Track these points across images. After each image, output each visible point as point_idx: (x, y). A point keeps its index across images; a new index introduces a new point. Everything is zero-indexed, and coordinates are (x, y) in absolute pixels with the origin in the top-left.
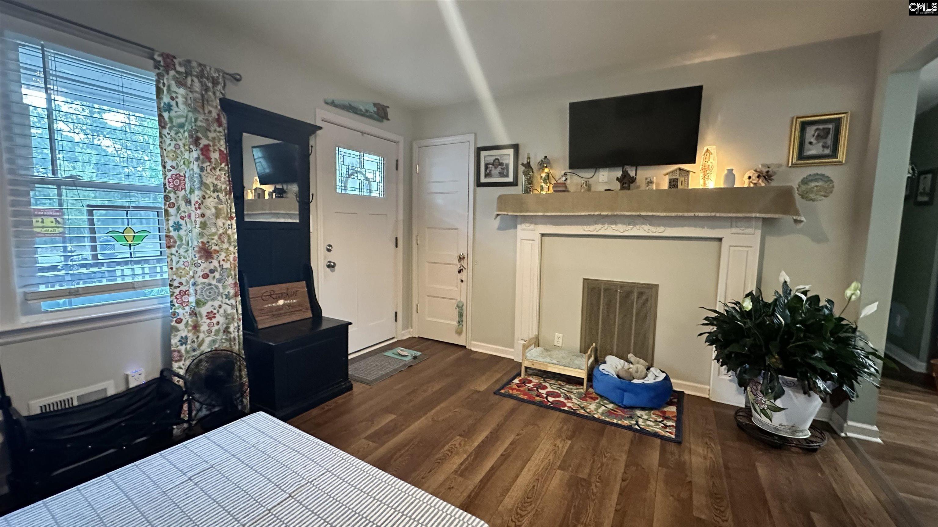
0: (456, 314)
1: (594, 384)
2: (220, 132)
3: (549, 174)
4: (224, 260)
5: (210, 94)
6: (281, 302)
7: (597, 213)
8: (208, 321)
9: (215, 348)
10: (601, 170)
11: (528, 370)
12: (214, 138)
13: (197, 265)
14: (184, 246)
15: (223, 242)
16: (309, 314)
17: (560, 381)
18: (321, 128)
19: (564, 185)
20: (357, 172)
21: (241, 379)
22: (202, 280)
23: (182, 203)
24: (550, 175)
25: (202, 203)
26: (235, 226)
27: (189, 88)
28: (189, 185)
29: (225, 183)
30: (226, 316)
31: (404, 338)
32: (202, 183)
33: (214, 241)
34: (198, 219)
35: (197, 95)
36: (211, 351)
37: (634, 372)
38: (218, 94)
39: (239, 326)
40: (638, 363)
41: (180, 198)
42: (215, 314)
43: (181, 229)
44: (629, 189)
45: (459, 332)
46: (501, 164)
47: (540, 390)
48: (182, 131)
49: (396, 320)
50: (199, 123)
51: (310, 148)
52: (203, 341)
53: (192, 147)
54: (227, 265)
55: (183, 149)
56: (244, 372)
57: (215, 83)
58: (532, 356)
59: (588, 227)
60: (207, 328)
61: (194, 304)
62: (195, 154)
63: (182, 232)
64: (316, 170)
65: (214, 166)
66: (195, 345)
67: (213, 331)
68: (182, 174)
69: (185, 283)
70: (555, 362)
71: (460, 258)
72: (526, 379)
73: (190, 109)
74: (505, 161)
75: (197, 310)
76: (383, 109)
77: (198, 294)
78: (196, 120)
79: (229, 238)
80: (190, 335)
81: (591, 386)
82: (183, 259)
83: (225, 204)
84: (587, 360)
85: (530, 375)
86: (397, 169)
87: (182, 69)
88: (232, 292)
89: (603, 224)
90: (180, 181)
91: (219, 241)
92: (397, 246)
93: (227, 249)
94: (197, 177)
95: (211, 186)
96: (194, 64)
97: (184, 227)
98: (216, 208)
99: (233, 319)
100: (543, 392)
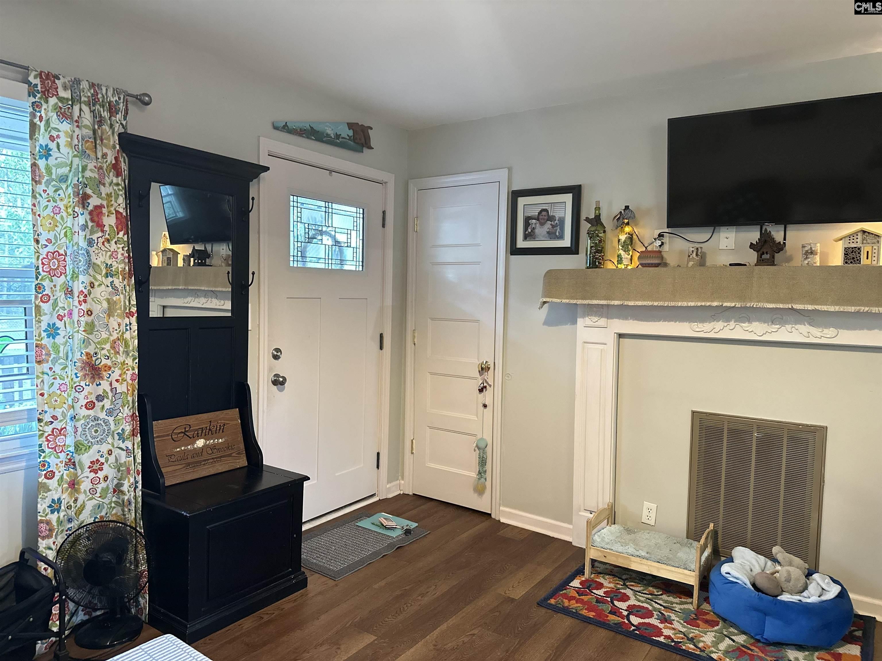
0: (474, 458)
1: (712, 596)
2: (118, 184)
3: (632, 235)
4: (117, 381)
5: (106, 127)
6: (200, 443)
7: (715, 304)
8: (92, 475)
9: (101, 517)
10: (723, 229)
11: (596, 564)
12: (109, 195)
13: (78, 389)
14: (62, 361)
15: (118, 353)
16: (243, 462)
17: (652, 586)
18: (266, 169)
19: (659, 254)
20: (322, 233)
21: (137, 566)
22: (84, 412)
23: (60, 295)
24: (635, 237)
25: (90, 293)
26: (135, 326)
27: (77, 121)
28: (71, 267)
29: (123, 261)
30: (118, 467)
31: (390, 496)
32: (90, 264)
33: (105, 352)
34: (82, 319)
35: (87, 131)
36: (95, 522)
37: (783, 579)
38: (117, 127)
39: (137, 482)
40: (790, 564)
41: (58, 288)
42: (103, 464)
43: (59, 334)
44: (773, 264)
45: (480, 490)
46: (551, 218)
47: (616, 603)
48: (64, 186)
49: (378, 467)
50: (88, 174)
51: (251, 201)
52: (83, 506)
53: (77, 209)
54: (121, 388)
55: (64, 214)
56: (142, 555)
57: (113, 110)
58: (603, 540)
59: (700, 325)
60: (90, 486)
61: (72, 449)
62: (81, 220)
63: (59, 340)
64: (259, 233)
65: (107, 236)
66: (72, 513)
67: (99, 490)
68: (62, 252)
69: (60, 418)
70: (643, 554)
71: (482, 369)
72: (593, 581)
73: (76, 153)
74: (558, 214)
75: (77, 458)
76: (363, 131)
77: (79, 433)
78: (84, 169)
79: (127, 345)
80: (66, 498)
81: (707, 600)
82: (59, 381)
83: (122, 293)
84: (699, 555)
85: (600, 573)
86: (384, 226)
87: (66, 94)
88: (128, 429)
89: (728, 320)
90: (59, 262)
91: (112, 352)
92: (381, 348)
93: (123, 363)
94: (83, 254)
95: (103, 267)
96: (85, 85)
97: (62, 332)
98: (108, 301)
99: (128, 471)
100: (622, 605)
